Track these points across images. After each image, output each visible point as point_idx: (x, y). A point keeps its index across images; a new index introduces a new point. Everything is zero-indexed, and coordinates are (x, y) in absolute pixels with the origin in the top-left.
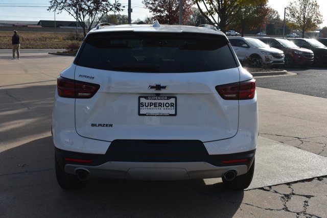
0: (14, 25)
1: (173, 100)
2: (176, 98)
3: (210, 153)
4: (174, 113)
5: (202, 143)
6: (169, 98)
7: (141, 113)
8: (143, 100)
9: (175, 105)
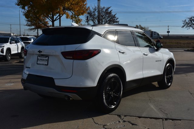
0: (181, 37)
1: (47, 58)
2: (48, 57)
3: (56, 84)
4: (47, 64)
5: (54, 79)
6: (46, 57)
7: (38, 63)
8: (39, 58)
9: (48, 60)
